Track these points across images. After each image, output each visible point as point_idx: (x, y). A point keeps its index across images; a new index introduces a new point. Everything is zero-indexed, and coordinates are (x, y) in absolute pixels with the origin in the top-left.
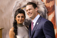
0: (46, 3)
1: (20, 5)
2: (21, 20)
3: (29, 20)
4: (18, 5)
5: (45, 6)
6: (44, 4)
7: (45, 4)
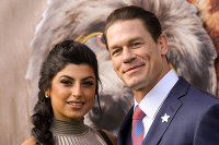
0: (211, 11)
1: (73, 18)
2: (79, 97)
3: (115, 97)
4: (60, 18)
5: (205, 26)
6: (198, 14)
7: (206, 16)
